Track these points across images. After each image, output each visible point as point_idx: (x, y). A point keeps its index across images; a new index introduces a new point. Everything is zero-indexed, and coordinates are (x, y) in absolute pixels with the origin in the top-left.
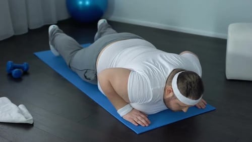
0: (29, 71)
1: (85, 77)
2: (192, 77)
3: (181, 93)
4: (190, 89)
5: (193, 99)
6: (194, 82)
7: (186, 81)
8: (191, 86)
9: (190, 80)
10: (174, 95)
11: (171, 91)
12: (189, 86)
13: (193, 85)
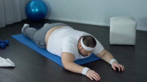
0: (9, 44)
1: (39, 44)
2: (89, 37)
3: (85, 45)
4: (89, 43)
5: (91, 47)
6: (90, 40)
7: (86, 40)
8: (89, 41)
9: (88, 39)
10: (82, 47)
11: (81, 46)
12: (88, 42)
13: (90, 41)
